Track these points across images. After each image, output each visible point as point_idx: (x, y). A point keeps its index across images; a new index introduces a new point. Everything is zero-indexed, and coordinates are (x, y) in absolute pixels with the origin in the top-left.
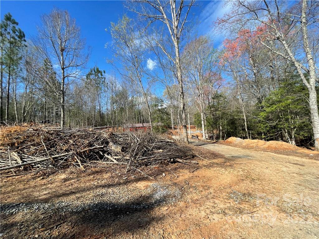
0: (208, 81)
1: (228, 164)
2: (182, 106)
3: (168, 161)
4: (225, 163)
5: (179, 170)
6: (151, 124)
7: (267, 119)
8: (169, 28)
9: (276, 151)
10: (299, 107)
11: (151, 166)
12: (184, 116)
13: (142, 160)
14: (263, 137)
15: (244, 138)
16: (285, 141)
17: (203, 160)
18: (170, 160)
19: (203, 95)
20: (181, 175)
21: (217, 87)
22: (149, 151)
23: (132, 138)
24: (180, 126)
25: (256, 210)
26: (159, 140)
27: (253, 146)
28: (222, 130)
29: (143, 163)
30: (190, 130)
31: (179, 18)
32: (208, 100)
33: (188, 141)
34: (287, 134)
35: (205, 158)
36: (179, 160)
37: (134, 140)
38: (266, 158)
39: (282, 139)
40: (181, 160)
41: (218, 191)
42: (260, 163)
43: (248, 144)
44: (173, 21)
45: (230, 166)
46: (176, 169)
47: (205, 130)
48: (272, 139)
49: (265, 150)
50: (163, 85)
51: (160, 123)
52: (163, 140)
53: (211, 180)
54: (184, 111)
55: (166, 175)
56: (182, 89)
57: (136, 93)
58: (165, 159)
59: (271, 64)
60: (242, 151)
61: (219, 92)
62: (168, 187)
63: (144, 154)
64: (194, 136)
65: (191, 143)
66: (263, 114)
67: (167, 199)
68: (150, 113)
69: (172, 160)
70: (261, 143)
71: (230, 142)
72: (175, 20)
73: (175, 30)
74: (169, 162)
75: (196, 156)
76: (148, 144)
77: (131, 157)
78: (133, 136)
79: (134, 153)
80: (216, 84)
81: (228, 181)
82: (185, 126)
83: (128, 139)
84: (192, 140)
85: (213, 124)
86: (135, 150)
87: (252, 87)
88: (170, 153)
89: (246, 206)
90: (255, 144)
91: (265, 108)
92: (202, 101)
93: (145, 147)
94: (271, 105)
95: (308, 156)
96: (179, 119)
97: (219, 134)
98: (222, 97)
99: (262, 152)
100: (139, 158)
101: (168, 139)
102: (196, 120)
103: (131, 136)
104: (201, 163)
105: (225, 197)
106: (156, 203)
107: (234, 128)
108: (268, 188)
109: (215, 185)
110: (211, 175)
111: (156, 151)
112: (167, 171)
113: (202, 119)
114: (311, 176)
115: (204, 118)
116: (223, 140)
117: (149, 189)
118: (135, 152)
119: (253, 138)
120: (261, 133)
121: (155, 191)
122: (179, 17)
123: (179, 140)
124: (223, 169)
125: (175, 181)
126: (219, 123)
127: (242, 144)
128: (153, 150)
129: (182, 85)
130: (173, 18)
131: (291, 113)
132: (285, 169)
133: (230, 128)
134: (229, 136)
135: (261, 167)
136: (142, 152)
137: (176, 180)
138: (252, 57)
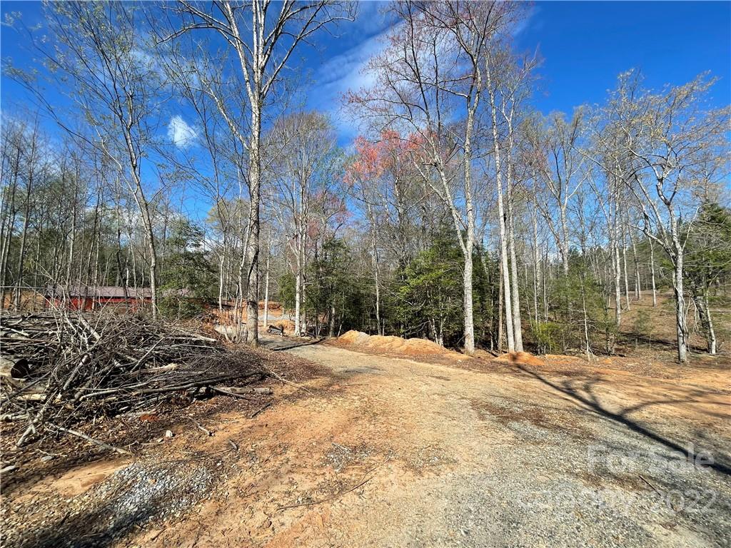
0: (320, 208)
1: (337, 387)
2: (252, 255)
3: (188, 395)
4: (330, 385)
5: (217, 415)
6: (153, 291)
7: (410, 298)
8: (242, 64)
9: (418, 356)
10: (452, 282)
11: (130, 415)
12: (253, 278)
13: (98, 397)
14: (402, 331)
15: (373, 333)
16: (430, 339)
17: (284, 383)
18: (198, 390)
19: (304, 236)
20: (221, 426)
21: (336, 225)
22: (129, 370)
23: (69, 329)
24: (240, 301)
25: (370, 477)
26: (170, 338)
27: (384, 349)
28: (336, 316)
29: (99, 409)
30: (266, 313)
31: (270, 52)
32: (314, 250)
33: (257, 340)
34: (434, 326)
35: (290, 378)
36: (223, 388)
37: (77, 336)
38: (400, 371)
39: (427, 336)
40: (229, 388)
41: (304, 453)
42: (390, 381)
43: (376, 345)
44: (255, 53)
45: (339, 391)
46: (210, 413)
47: (301, 314)
48: (413, 336)
49: (401, 355)
50: (208, 194)
51: (185, 291)
52: (184, 336)
53: (293, 429)
54: (255, 267)
55: (174, 435)
56: (258, 213)
57: (114, 196)
58: (180, 389)
59: (424, 204)
60: (365, 358)
61: (338, 236)
62: (172, 470)
63: (108, 379)
64: (274, 328)
65: (265, 343)
66: (405, 290)
67: (163, 504)
68: (153, 261)
69: (203, 390)
70: (396, 342)
71: (348, 342)
72: (261, 51)
73: (256, 73)
74: (192, 396)
75: (269, 375)
76: (132, 348)
77: (52, 391)
78: (74, 323)
79: (70, 380)
80: (334, 218)
81: (330, 426)
82: (254, 304)
83: (53, 334)
84: (268, 338)
85: (318, 302)
86: (76, 370)
87: (394, 237)
88: (200, 372)
89: (354, 472)
90: (387, 344)
91: (408, 280)
92: (301, 248)
93: (117, 357)
94: (418, 274)
95: (456, 364)
96: (240, 284)
97: (329, 323)
98: (342, 247)
99: (397, 359)
100: (86, 392)
101: (202, 334)
102: (284, 290)
103: (66, 324)
104: (278, 391)
105: (317, 463)
106: (118, 529)
107: (358, 312)
108: (395, 428)
109: (302, 440)
110: (296, 418)
111: (155, 369)
112: (180, 422)
113: (297, 288)
114: (455, 396)
115: (301, 288)
116: (336, 336)
117: (104, 488)
118: (72, 376)
119: (388, 334)
120: (400, 324)
121: (125, 488)
122: (271, 49)
123: (235, 337)
124: (324, 400)
125: (201, 448)
126: (331, 301)
127: (368, 345)
128: (144, 367)
129: (258, 204)
130: (255, 45)
131: (443, 291)
132: (424, 388)
133: (350, 312)
134: (346, 328)
135: (391, 389)
136: (104, 374)
137: (205, 445)
138: (400, 184)
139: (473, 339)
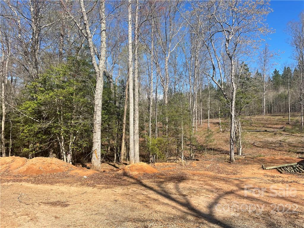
95: (80, 181)
139: (100, 154)
